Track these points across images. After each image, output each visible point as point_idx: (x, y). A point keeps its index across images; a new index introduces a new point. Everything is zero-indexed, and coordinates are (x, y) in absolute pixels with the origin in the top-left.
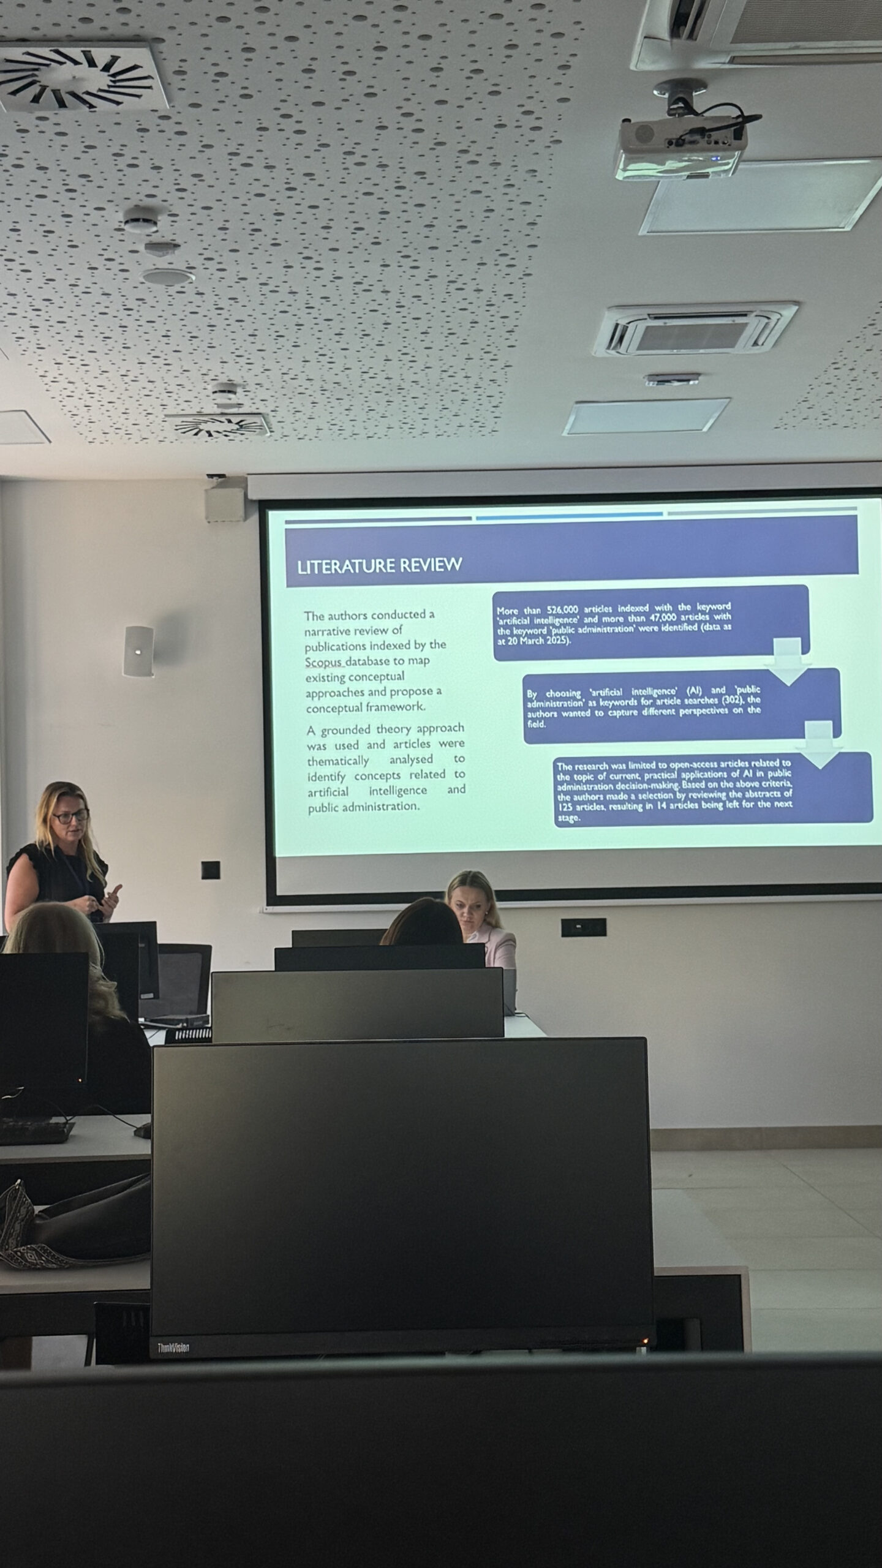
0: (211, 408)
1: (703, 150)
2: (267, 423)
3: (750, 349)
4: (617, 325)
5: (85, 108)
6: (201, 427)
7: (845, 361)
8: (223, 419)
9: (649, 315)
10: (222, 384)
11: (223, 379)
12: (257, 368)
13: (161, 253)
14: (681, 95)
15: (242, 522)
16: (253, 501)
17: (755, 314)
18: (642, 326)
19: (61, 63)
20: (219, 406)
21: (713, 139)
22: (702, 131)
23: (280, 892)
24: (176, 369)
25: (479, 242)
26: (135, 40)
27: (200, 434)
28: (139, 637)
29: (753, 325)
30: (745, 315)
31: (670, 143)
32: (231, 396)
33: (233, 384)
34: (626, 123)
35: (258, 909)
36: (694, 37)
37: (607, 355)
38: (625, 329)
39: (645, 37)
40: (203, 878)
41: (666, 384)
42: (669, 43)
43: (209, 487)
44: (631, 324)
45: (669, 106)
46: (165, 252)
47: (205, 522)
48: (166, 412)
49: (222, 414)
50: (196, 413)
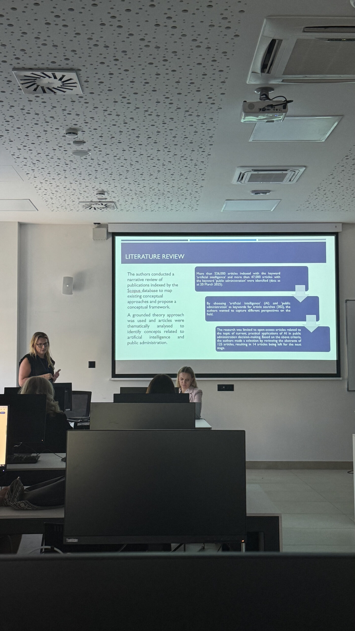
0: (95, 200)
1: (272, 113)
2: (115, 205)
3: (287, 183)
4: (241, 173)
5: (53, 94)
6: (92, 206)
7: (322, 187)
8: (100, 203)
9: (252, 170)
10: (99, 191)
11: (100, 189)
12: (112, 186)
13: (79, 145)
14: (264, 93)
15: (106, 240)
16: (110, 233)
17: (290, 170)
18: (250, 174)
19: (44, 77)
20: (99, 199)
21: (275, 108)
22: (272, 106)
23: (116, 374)
24: (83, 185)
25: (192, 143)
26: (71, 70)
27: (91, 209)
28: (68, 280)
29: (289, 174)
30: (287, 170)
31: (260, 110)
32: (103, 195)
33: (103, 191)
34: (245, 102)
35: (108, 379)
36: (269, 73)
37: (237, 184)
38: (244, 174)
39: (252, 72)
40: (89, 367)
41: (258, 194)
42: (260, 75)
43: (94, 227)
44: (246, 173)
45: (260, 97)
46: (80, 144)
47: (93, 240)
48: (80, 201)
49: (100, 202)
50: (90, 201)
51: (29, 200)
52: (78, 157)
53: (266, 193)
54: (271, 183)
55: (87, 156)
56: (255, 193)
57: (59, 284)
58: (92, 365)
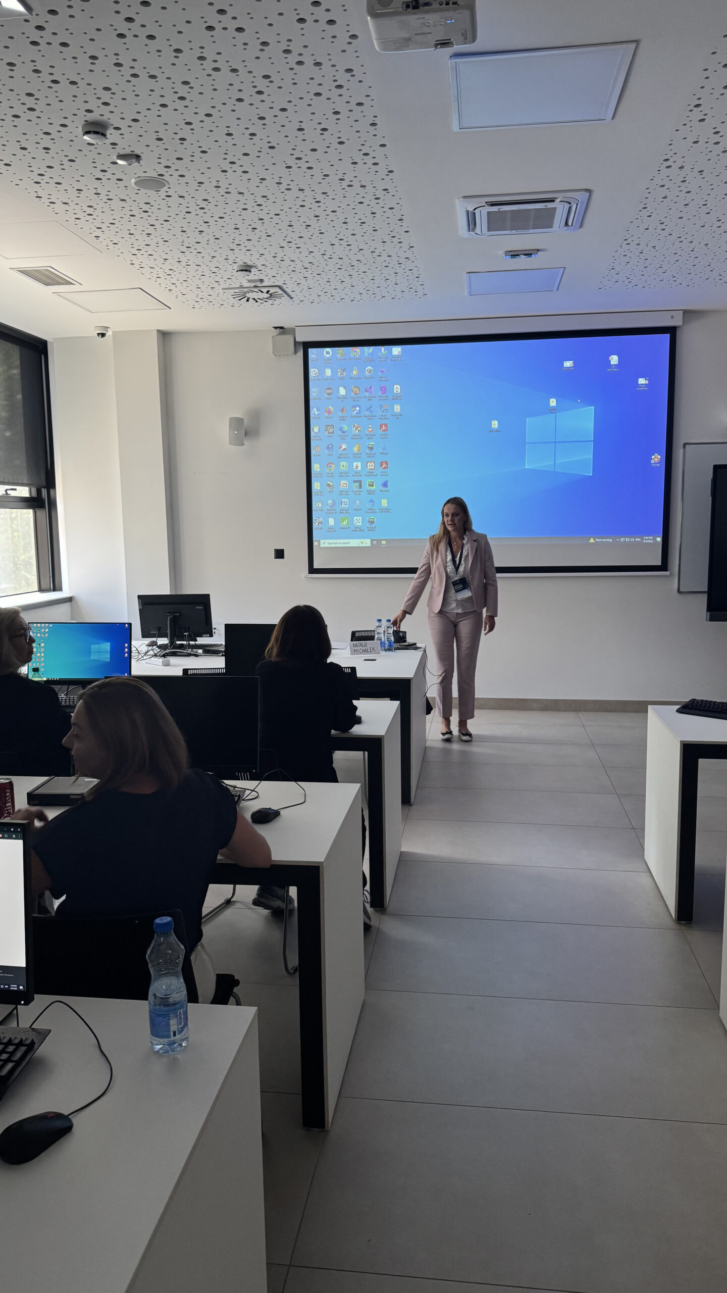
0: (245, 283)
1: (435, 11)
2: (285, 292)
3: (563, 230)
4: (469, 212)
6: (248, 295)
8: (256, 290)
9: (486, 203)
10: (240, 265)
11: (239, 261)
12: (255, 253)
13: (134, 164)
15: (294, 355)
16: (299, 343)
17: (558, 200)
18: (485, 212)
20: (249, 281)
23: (315, 567)
24: (206, 255)
25: (343, 143)
27: (250, 300)
28: (236, 423)
29: (560, 209)
30: (553, 201)
31: (408, 6)
32: (251, 274)
33: (247, 265)
35: (304, 575)
37: (469, 237)
38: (474, 214)
40: (276, 558)
41: (517, 258)
43: (275, 334)
44: (477, 210)
46: (135, 162)
47: (273, 355)
48: (221, 286)
49: (255, 287)
50: (239, 287)
51: (139, 290)
52: (151, 193)
53: (531, 254)
54: (531, 231)
55: (165, 189)
56: (511, 255)
57: (224, 431)
58: (280, 554)
